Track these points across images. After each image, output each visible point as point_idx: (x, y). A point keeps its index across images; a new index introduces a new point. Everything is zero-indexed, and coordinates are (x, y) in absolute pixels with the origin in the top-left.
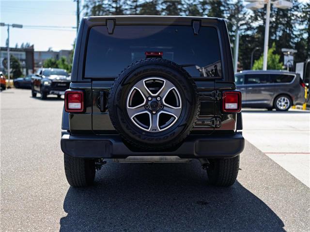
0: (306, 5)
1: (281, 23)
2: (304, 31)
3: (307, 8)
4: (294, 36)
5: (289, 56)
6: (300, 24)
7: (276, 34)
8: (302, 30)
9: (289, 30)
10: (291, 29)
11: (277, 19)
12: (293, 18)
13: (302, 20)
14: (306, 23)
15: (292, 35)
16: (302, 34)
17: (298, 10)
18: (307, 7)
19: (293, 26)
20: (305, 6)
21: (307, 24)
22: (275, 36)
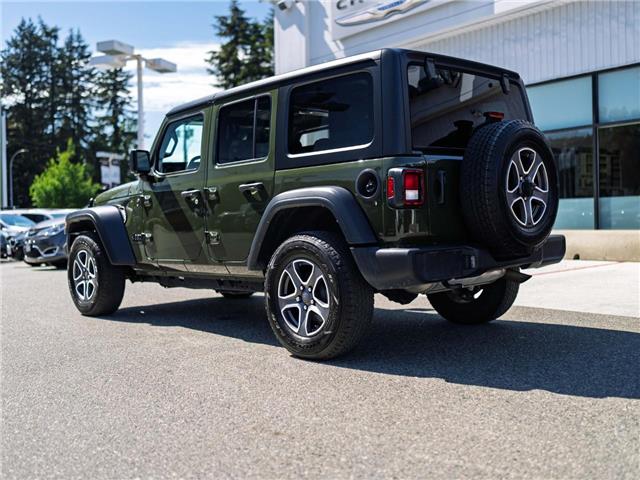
0: (105, 72)
1: (62, 103)
2: (105, 122)
3: (107, 78)
4: (89, 130)
5: (111, 166)
6: (97, 108)
7: (53, 125)
8: (104, 119)
9: (79, 118)
10: (82, 115)
11: (53, 94)
12: (83, 95)
13: (101, 99)
14: (107, 105)
15: (85, 128)
16: (102, 127)
17: (92, 80)
18: (107, 75)
19: (86, 110)
20: (103, 74)
21: (110, 108)
22: (50, 127)
